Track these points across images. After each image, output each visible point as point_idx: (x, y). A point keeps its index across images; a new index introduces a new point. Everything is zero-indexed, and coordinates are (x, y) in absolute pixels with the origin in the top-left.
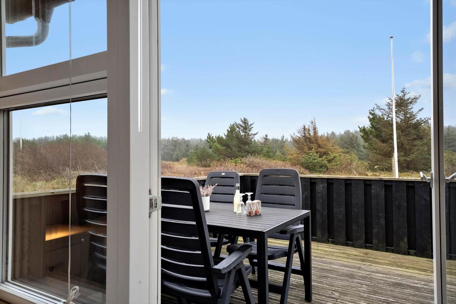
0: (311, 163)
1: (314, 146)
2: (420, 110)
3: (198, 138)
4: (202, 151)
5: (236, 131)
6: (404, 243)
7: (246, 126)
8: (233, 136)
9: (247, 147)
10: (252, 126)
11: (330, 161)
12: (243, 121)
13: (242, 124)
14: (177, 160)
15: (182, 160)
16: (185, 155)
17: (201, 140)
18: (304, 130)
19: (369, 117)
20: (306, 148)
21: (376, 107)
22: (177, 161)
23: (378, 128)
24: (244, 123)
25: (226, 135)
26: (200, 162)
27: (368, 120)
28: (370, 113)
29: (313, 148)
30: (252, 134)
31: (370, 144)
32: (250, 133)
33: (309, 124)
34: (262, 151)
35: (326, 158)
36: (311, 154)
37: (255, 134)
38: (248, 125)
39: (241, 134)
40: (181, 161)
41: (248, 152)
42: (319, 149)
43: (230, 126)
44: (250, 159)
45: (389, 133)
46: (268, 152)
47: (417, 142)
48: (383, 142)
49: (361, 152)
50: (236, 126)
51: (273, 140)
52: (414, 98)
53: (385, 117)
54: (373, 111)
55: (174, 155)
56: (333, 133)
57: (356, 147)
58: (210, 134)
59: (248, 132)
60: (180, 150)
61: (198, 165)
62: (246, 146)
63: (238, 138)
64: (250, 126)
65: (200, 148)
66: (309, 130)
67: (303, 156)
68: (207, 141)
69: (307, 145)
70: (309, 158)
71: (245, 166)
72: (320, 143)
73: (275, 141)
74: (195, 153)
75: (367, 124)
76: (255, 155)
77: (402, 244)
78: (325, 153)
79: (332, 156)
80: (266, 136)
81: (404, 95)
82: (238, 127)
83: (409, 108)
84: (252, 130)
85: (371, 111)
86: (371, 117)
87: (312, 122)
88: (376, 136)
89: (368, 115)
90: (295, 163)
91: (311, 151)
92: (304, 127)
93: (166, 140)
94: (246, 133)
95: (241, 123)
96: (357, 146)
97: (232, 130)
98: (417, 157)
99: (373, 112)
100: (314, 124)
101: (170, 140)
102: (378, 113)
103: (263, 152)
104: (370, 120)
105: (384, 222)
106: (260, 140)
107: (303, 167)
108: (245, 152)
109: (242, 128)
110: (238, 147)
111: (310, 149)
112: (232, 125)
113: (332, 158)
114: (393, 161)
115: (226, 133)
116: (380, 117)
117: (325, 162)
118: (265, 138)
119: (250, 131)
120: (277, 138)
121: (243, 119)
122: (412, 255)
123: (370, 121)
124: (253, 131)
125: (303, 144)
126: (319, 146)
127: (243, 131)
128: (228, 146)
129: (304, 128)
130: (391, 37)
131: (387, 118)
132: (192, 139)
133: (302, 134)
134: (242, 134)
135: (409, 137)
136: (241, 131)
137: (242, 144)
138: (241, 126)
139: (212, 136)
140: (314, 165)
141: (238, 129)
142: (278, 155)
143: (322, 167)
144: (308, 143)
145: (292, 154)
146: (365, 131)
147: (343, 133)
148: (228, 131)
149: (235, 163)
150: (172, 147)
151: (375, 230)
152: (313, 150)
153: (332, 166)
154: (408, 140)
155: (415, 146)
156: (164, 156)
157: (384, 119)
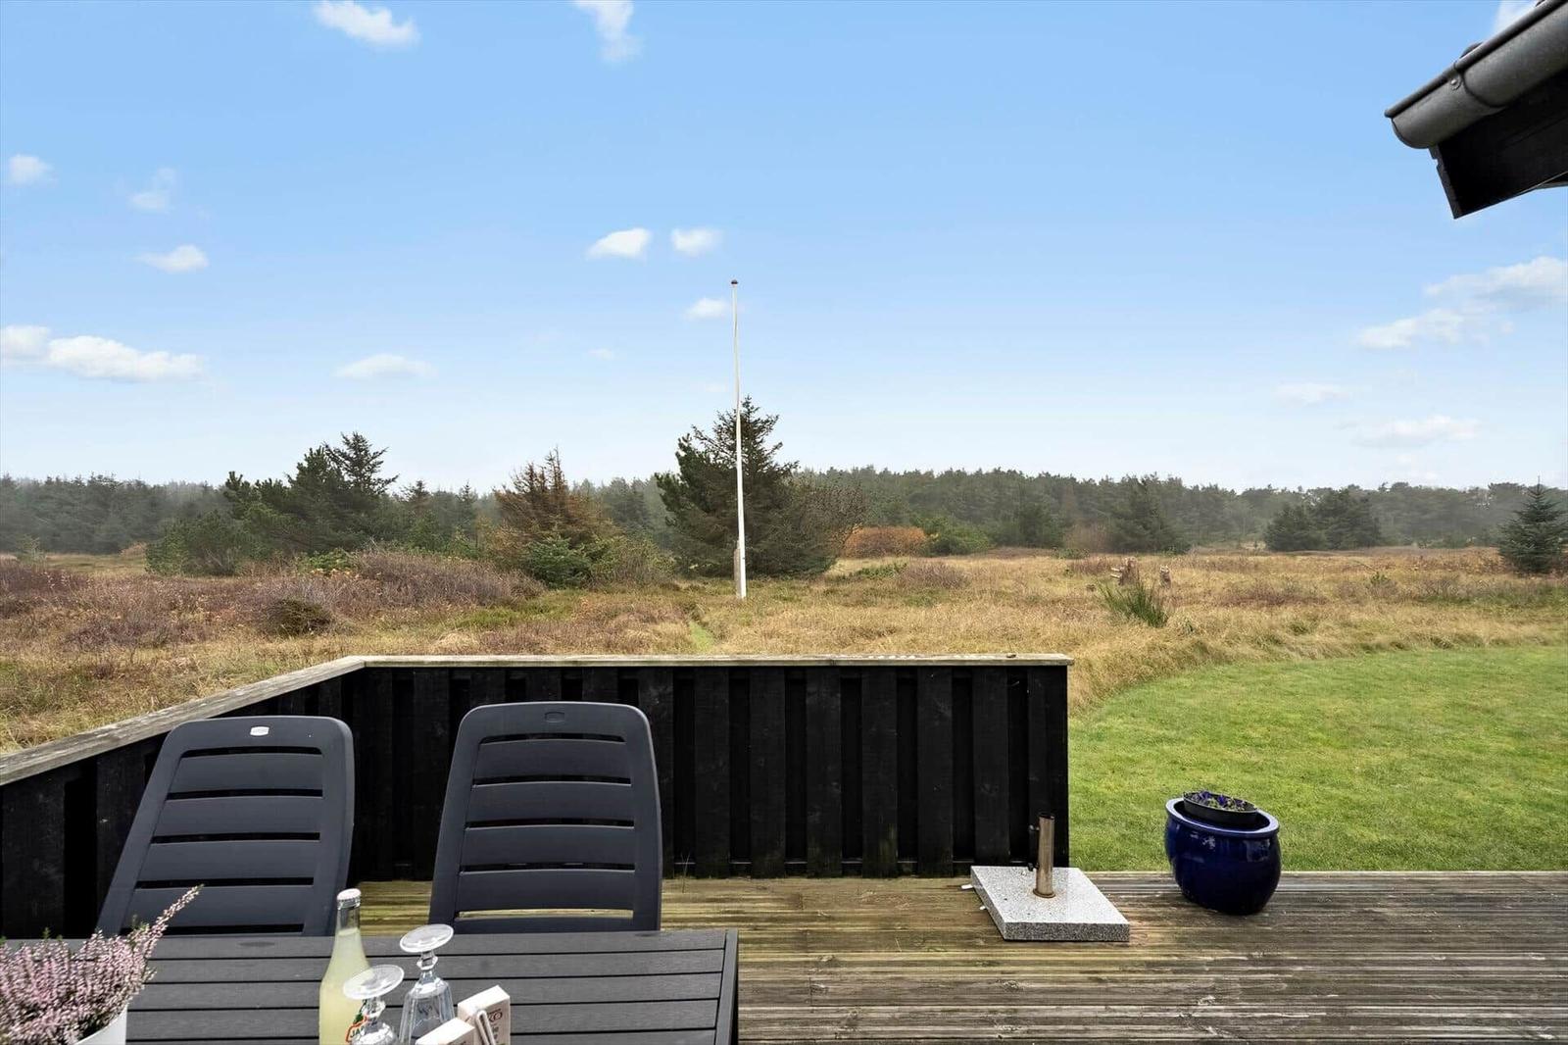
0: (550, 562)
1: (557, 520)
2: (776, 448)
3: (197, 483)
4: (206, 524)
5: (329, 469)
6: (890, 844)
7: (360, 456)
8: (319, 483)
9: (363, 515)
10: (378, 459)
11: (594, 557)
12: (351, 441)
13: (348, 452)
14: (112, 548)
15: (131, 549)
16: (144, 533)
17: (206, 488)
18: (531, 479)
19: (677, 455)
20: (536, 526)
21: (692, 434)
22: (109, 553)
23: (697, 480)
24: (354, 448)
25: (294, 478)
26: (199, 559)
27: (677, 461)
28: (681, 445)
29: (553, 524)
30: (379, 479)
31: (681, 517)
32: (374, 476)
33: (544, 463)
34: (410, 527)
35: (586, 549)
36: (549, 539)
37: (388, 482)
38: (366, 454)
39: (346, 480)
40: (126, 553)
41: (368, 532)
42: (569, 527)
43: (308, 455)
44: (374, 554)
45: (722, 493)
46: (426, 530)
47: (774, 514)
48: (708, 511)
49: (652, 528)
50: (328, 454)
51: (438, 494)
52: (767, 421)
53: (712, 456)
54: (686, 441)
55: (97, 533)
56: (587, 483)
57: (641, 518)
58: (237, 476)
59: (368, 474)
60: (124, 518)
61: (189, 570)
62: (359, 512)
63: (333, 489)
64: (373, 458)
65: (199, 517)
66: (542, 477)
67: (528, 545)
68: (226, 494)
69: (539, 515)
70: (544, 549)
71: (357, 576)
72: (571, 512)
73: (443, 498)
74: (179, 531)
75: (675, 469)
76: (387, 539)
77: (884, 847)
78: (584, 538)
79: (599, 543)
80: (420, 484)
81: (749, 412)
82: (335, 459)
83: (758, 440)
84: (377, 469)
85: (682, 441)
86: (683, 454)
87: (551, 460)
88: (693, 499)
89: (677, 448)
90: (506, 562)
91: (547, 532)
92: (531, 470)
93: (66, 483)
94: (362, 476)
95: (345, 448)
96: (643, 515)
97: (315, 466)
98: (773, 545)
99: (686, 445)
100: (556, 465)
101: (82, 485)
102: (698, 446)
103: (411, 530)
104: (682, 461)
105: (838, 791)
106: (400, 495)
107: (529, 573)
108: (356, 530)
109: (347, 462)
110: (334, 516)
111: (547, 526)
112: (314, 451)
113: (599, 548)
114: (736, 558)
115: (294, 474)
116: (701, 456)
117: (585, 559)
118: (416, 491)
119: (372, 472)
120: (448, 491)
121: (350, 438)
122: (907, 874)
123: (681, 464)
124: (382, 473)
125: (527, 514)
126: (569, 520)
127: (352, 472)
128: (299, 512)
129: (532, 474)
130: (734, 283)
131: (715, 459)
132: (173, 484)
133: (526, 488)
134: (347, 478)
135: (759, 503)
136: (344, 472)
137: (346, 507)
138: (344, 455)
139: (243, 480)
140: (557, 569)
141: (334, 465)
142: (458, 542)
143: (576, 572)
144: (540, 511)
145: (498, 540)
146: (671, 487)
147: (608, 484)
148: (300, 467)
149: (323, 567)
150: (91, 507)
151: (814, 818)
152: (555, 528)
153: (599, 568)
154: (755, 509)
155: (769, 521)
156: (54, 535)
157: (708, 459)
